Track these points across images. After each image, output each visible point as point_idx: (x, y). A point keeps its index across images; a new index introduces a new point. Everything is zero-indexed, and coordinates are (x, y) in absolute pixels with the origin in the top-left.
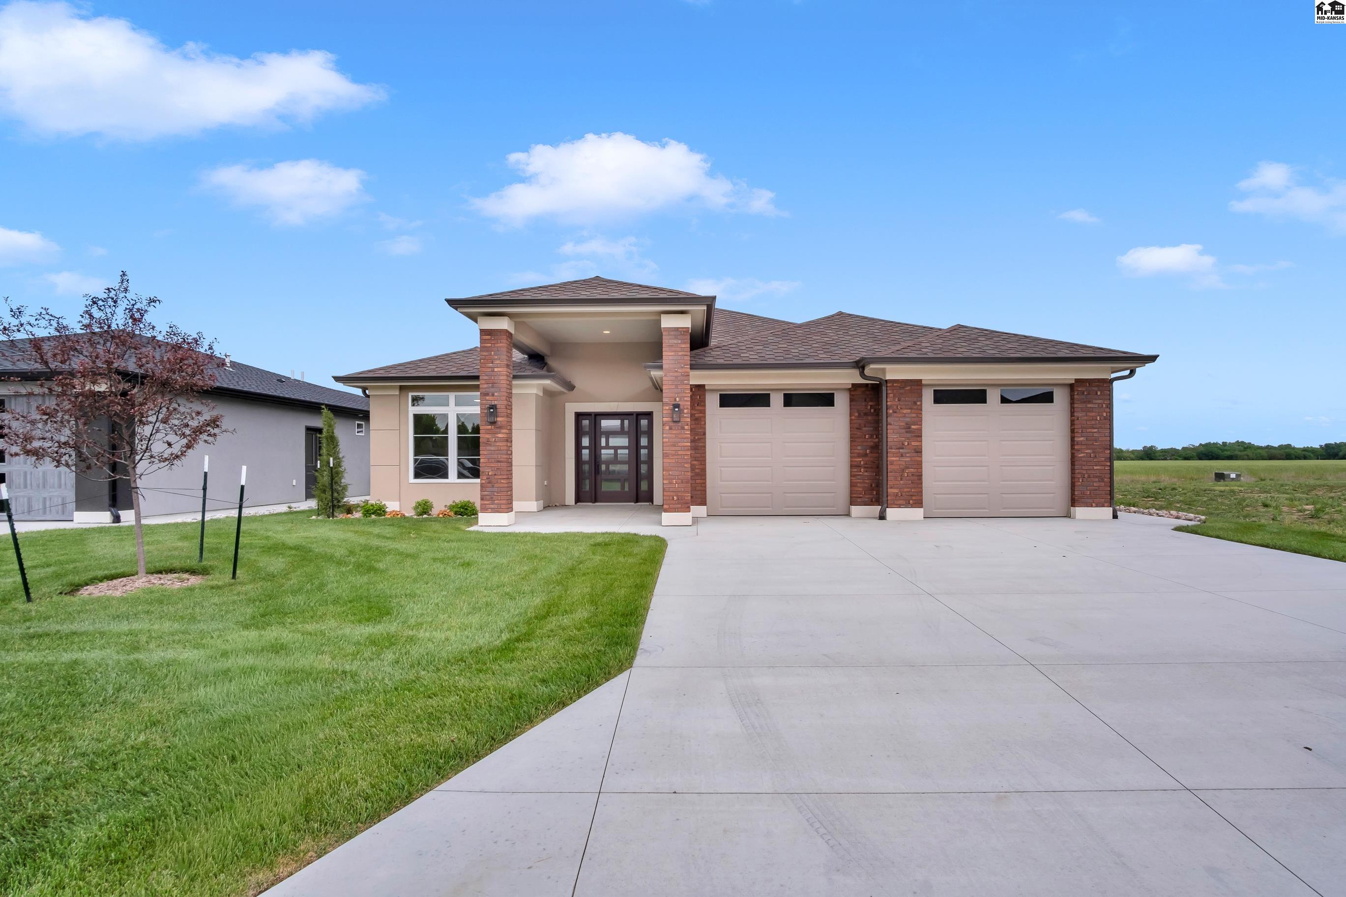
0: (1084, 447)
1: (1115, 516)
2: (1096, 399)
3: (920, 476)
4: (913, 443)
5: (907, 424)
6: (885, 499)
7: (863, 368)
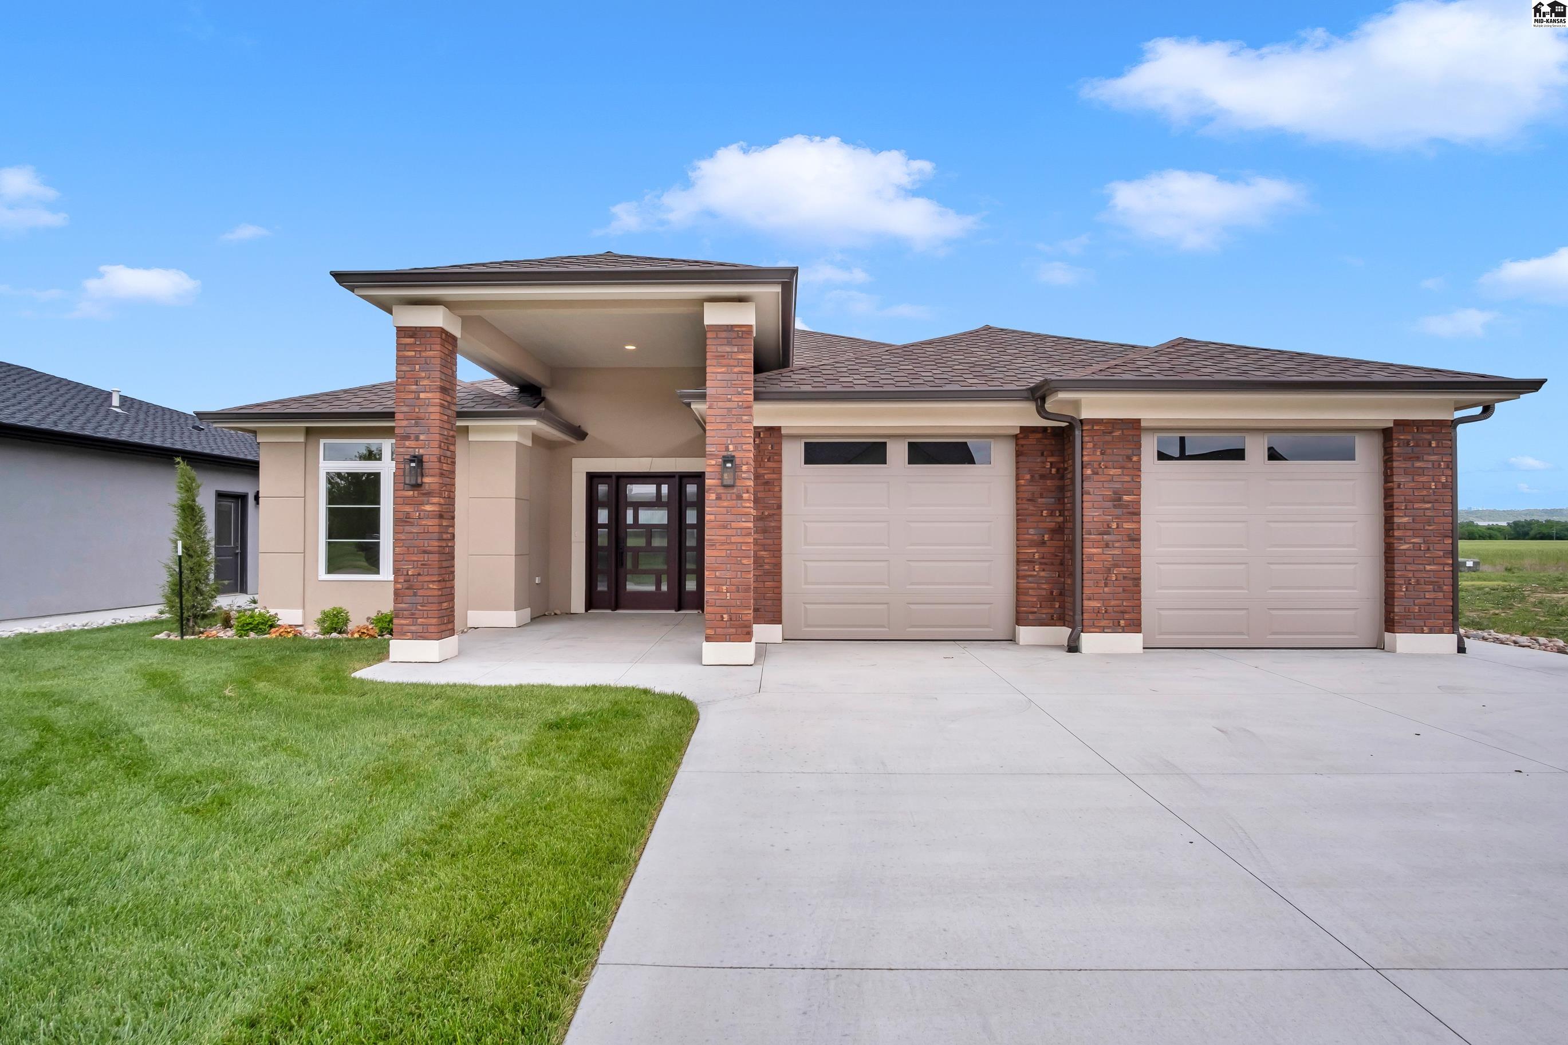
0: (1410, 533)
1: (1461, 649)
2: (1429, 454)
3: (1137, 580)
4: (1126, 526)
5: (1115, 493)
6: (1078, 617)
7: (1043, 399)
